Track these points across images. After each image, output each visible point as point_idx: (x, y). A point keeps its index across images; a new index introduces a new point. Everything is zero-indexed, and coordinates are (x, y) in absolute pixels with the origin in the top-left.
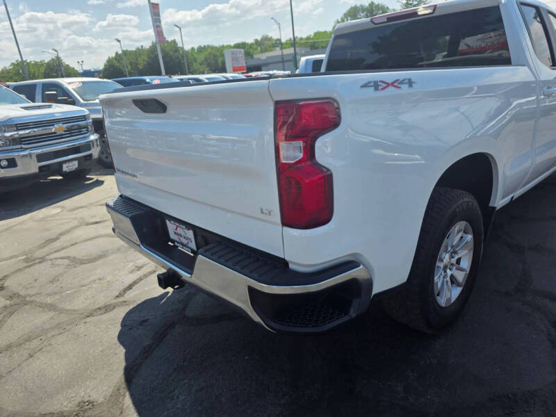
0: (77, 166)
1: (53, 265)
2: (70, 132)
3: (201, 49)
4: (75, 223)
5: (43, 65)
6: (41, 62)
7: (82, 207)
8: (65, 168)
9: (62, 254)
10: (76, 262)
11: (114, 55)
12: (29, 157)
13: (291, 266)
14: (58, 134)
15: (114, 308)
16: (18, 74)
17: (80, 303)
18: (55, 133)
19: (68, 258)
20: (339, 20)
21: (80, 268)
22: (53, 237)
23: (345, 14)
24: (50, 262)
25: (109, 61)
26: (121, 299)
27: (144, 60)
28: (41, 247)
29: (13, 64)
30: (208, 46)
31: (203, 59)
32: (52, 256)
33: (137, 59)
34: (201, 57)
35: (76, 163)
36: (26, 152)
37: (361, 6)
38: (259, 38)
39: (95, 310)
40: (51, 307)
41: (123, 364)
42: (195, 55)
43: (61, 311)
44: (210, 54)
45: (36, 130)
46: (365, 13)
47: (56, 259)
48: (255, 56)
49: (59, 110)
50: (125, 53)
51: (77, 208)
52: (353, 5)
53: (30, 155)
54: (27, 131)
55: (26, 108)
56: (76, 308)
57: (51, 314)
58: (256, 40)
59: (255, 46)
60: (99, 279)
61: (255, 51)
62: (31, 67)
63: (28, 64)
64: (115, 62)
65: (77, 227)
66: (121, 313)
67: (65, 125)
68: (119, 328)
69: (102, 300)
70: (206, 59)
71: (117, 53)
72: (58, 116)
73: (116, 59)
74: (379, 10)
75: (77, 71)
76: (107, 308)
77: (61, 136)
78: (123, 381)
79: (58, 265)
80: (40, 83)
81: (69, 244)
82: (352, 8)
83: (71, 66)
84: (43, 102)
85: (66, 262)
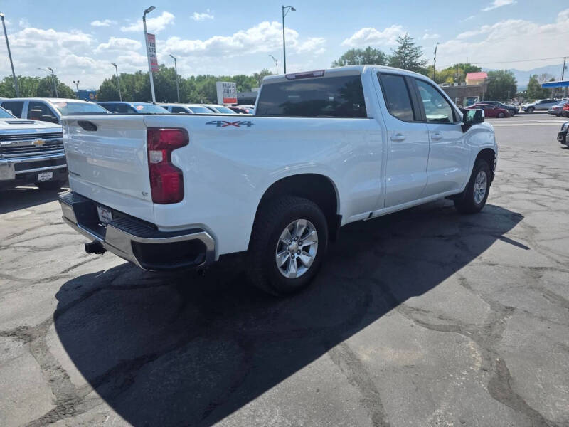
0: (51, 177)
1: (15, 251)
2: (48, 146)
3: (201, 79)
4: (42, 223)
5: (37, 81)
6: (36, 78)
7: (51, 212)
8: (40, 177)
9: (24, 244)
10: (35, 249)
11: (111, 78)
12: (8, 166)
13: (159, 229)
14: (37, 147)
15: (59, 278)
16: (10, 88)
17: (32, 275)
18: (34, 146)
19: (29, 247)
20: (337, 61)
21: (38, 254)
22: (20, 231)
23: (343, 57)
24: (13, 249)
25: (106, 83)
26: (66, 274)
27: (141, 85)
28: (7, 238)
29: (6, 78)
30: (208, 76)
31: (202, 88)
32: (15, 245)
33: (134, 83)
34: (200, 86)
35: (51, 174)
36: (6, 161)
37: (359, 50)
38: (259, 72)
39: (43, 280)
40: (8, 277)
41: (55, 309)
42: (195, 84)
43: (16, 280)
44: (209, 83)
45: (17, 142)
46: (362, 57)
47: (19, 247)
48: (253, 90)
49: (40, 126)
50: (123, 76)
51: (45, 212)
52: (351, 49)
53: (9, 164)
54: (9, 143)
55: (10, 123)
56: (29, 278)
57: (8, 281)
58: (256, 75)
59: (255, 80)
60: (52, 261)
61: (254, 85)
62: (25, 82)
63: (22, 80)
64: (111, 84)
65: (42, 226)
66: (63, 282)
67: (45, 140)
68: (58, 290)
69: (49, 274)
70: (205, 88)
71: (114, 76)
72: (39, 131)
73: (113, 82)
74: (375, 55)
75: (72, 90)
76: (53, 279)
77: (40, 149)
78: (52, 316)
79: (20, 251)
80: (27, 101)
81: (33, 237)
82: (349, 52)
83: (67, 85)
84: (28, 118)
85: (27, 249)
